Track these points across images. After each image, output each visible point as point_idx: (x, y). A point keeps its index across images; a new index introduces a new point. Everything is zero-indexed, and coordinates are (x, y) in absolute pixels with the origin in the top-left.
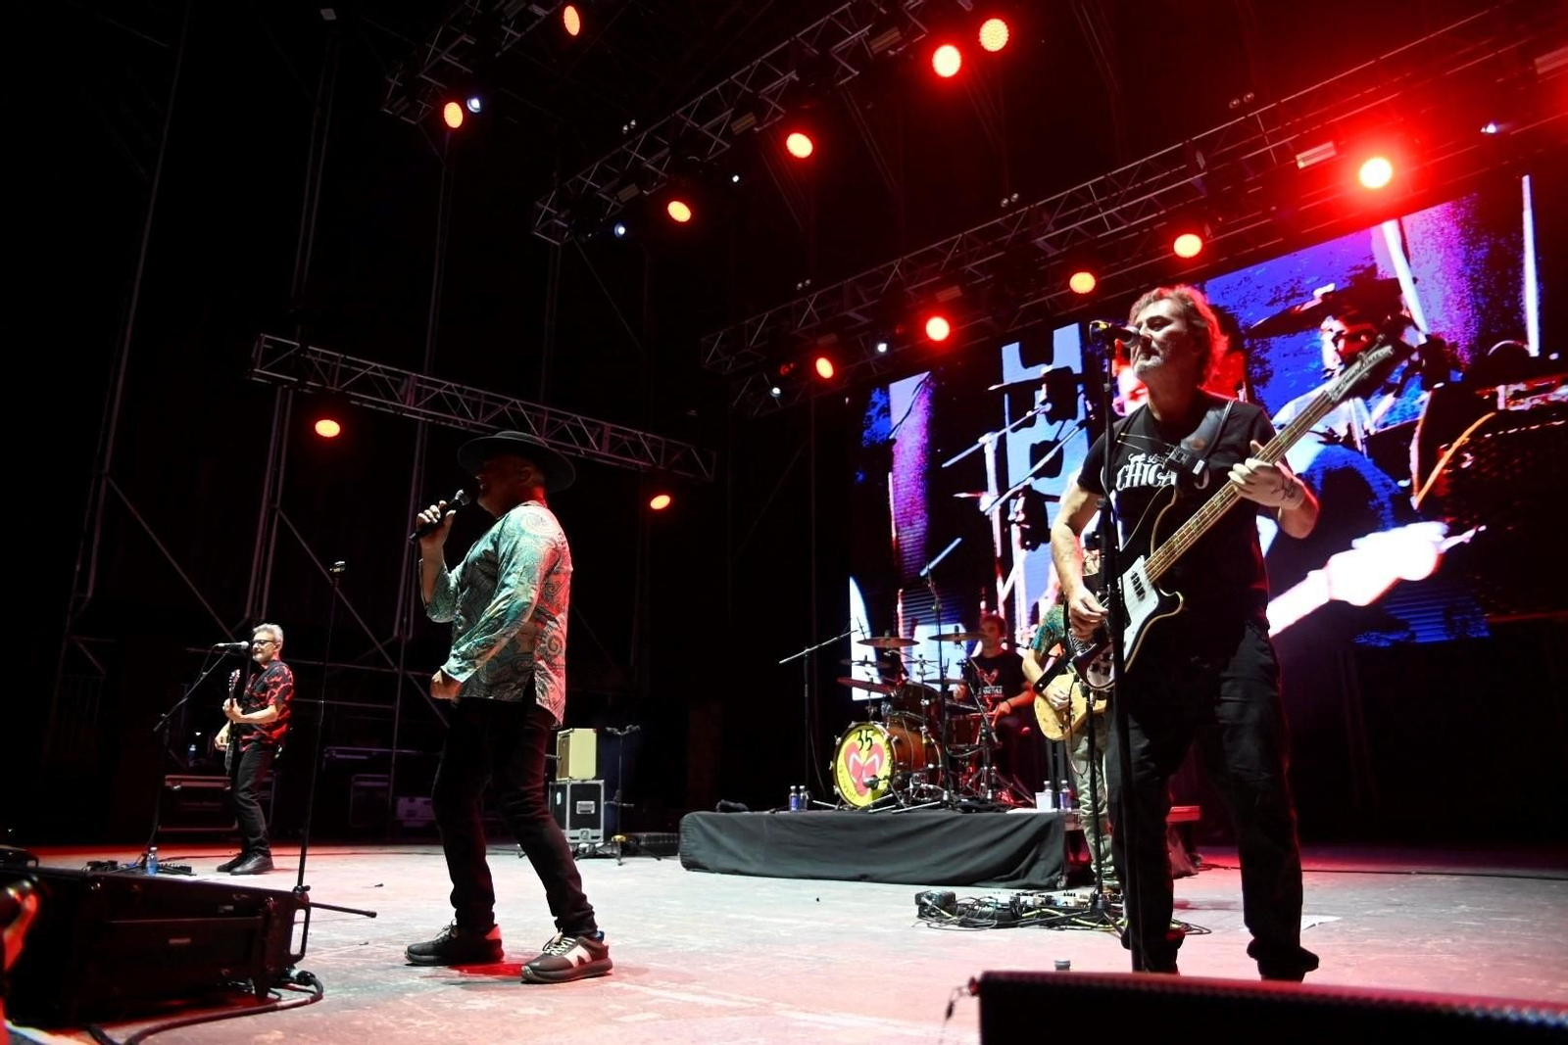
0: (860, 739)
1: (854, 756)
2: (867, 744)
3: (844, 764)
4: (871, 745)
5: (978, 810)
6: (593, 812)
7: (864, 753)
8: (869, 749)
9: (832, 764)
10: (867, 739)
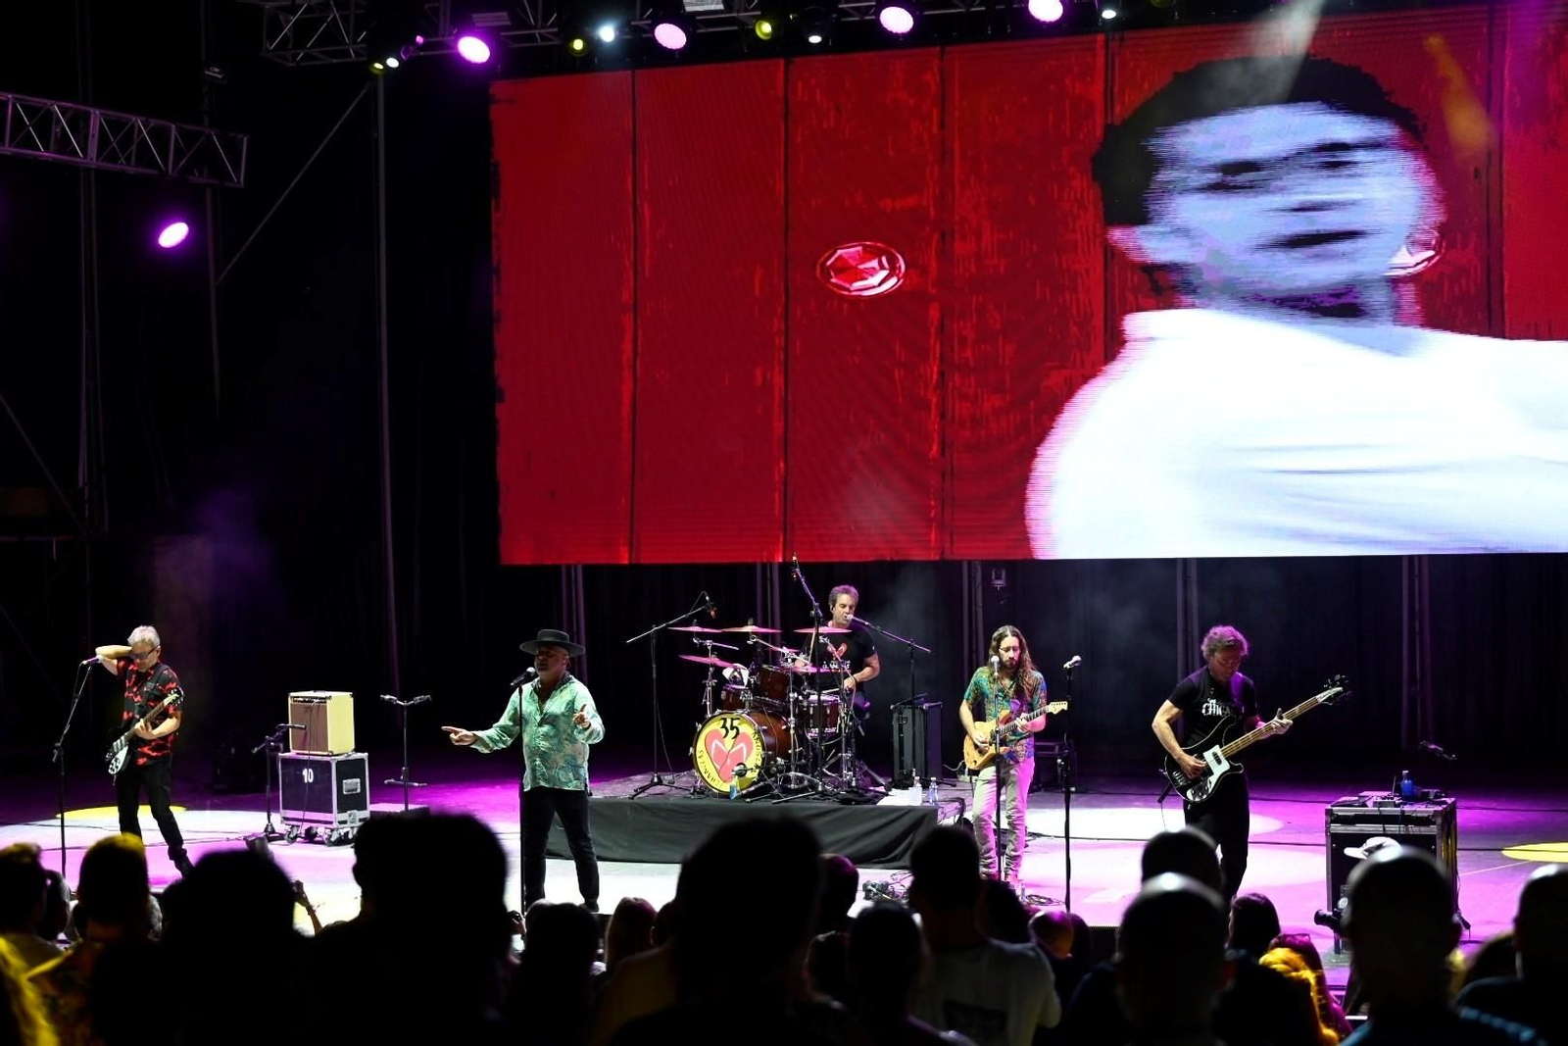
0: (724, 726)
1: (716, 742)
2: (732, 733)
3: (704, 749)
4: (738, 733)
5: (858, 803)
6: (359, 791)
7: (729, 741)
8: (735, 737)
9: (691, 750)
10: (732, 728)
